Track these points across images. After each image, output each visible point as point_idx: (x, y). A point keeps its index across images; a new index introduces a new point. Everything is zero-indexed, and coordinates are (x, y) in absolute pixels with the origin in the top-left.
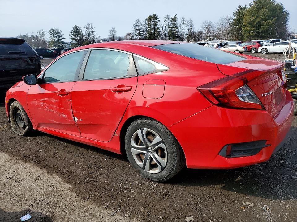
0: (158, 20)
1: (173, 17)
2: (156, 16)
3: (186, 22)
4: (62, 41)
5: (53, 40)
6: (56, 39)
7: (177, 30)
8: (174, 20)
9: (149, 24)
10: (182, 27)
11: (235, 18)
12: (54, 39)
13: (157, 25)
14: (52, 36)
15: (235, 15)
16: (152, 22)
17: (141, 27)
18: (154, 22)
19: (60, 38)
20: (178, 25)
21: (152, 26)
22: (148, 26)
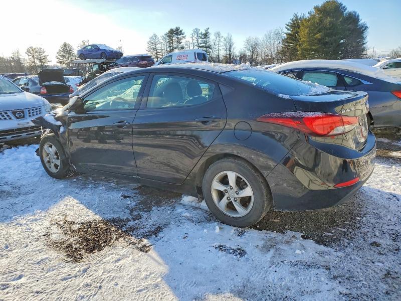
0: (182, 36)
1: (204, 32)
2: (180, 29)
3: (222, 40)
4: (46, 64)
5: (34, 64)
6: (38, 62)
7: (210, 50)
8: (206, 35)
9: (171, 42)
10: (217, 47)
11: (289, 32)
12: (34, 62)
13: (181, 42)
14: (31, 57)
15: (288, 27)
16: (174, 38)
17: (158, 46)
18: (178, 38)
19: (43, 61)
20: (212, 43)
21: (175, 44)
22: (168, 44)
